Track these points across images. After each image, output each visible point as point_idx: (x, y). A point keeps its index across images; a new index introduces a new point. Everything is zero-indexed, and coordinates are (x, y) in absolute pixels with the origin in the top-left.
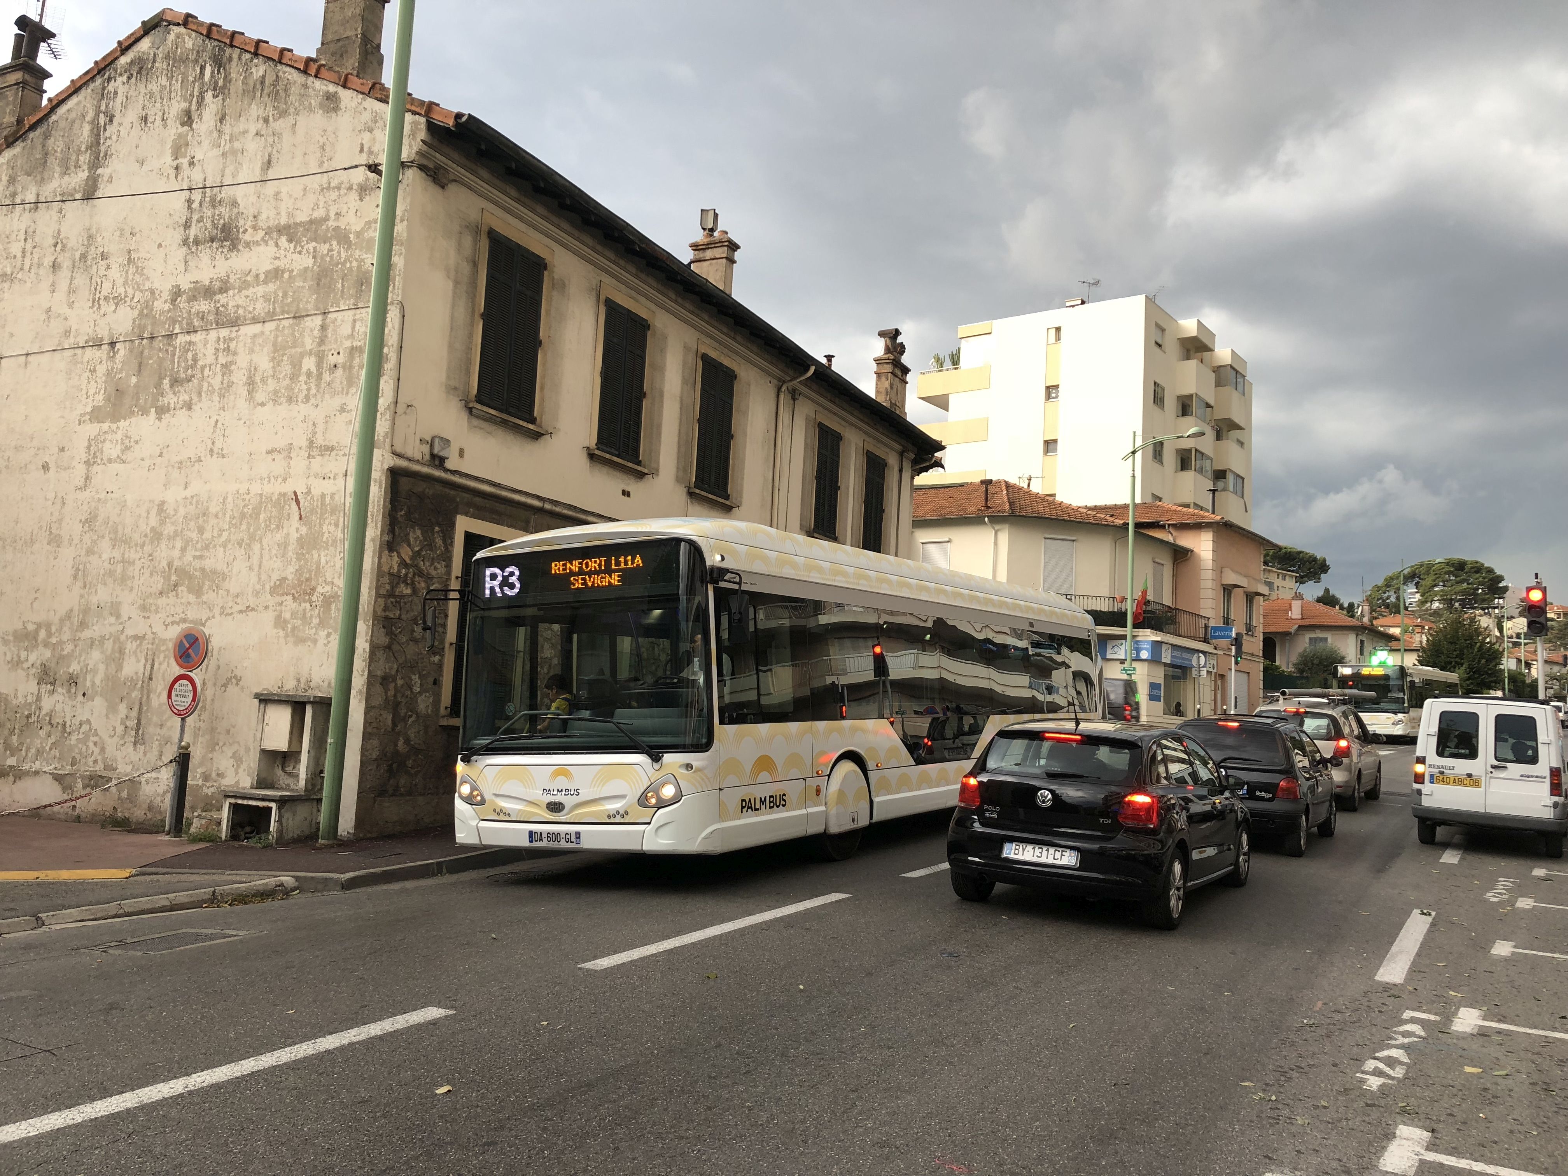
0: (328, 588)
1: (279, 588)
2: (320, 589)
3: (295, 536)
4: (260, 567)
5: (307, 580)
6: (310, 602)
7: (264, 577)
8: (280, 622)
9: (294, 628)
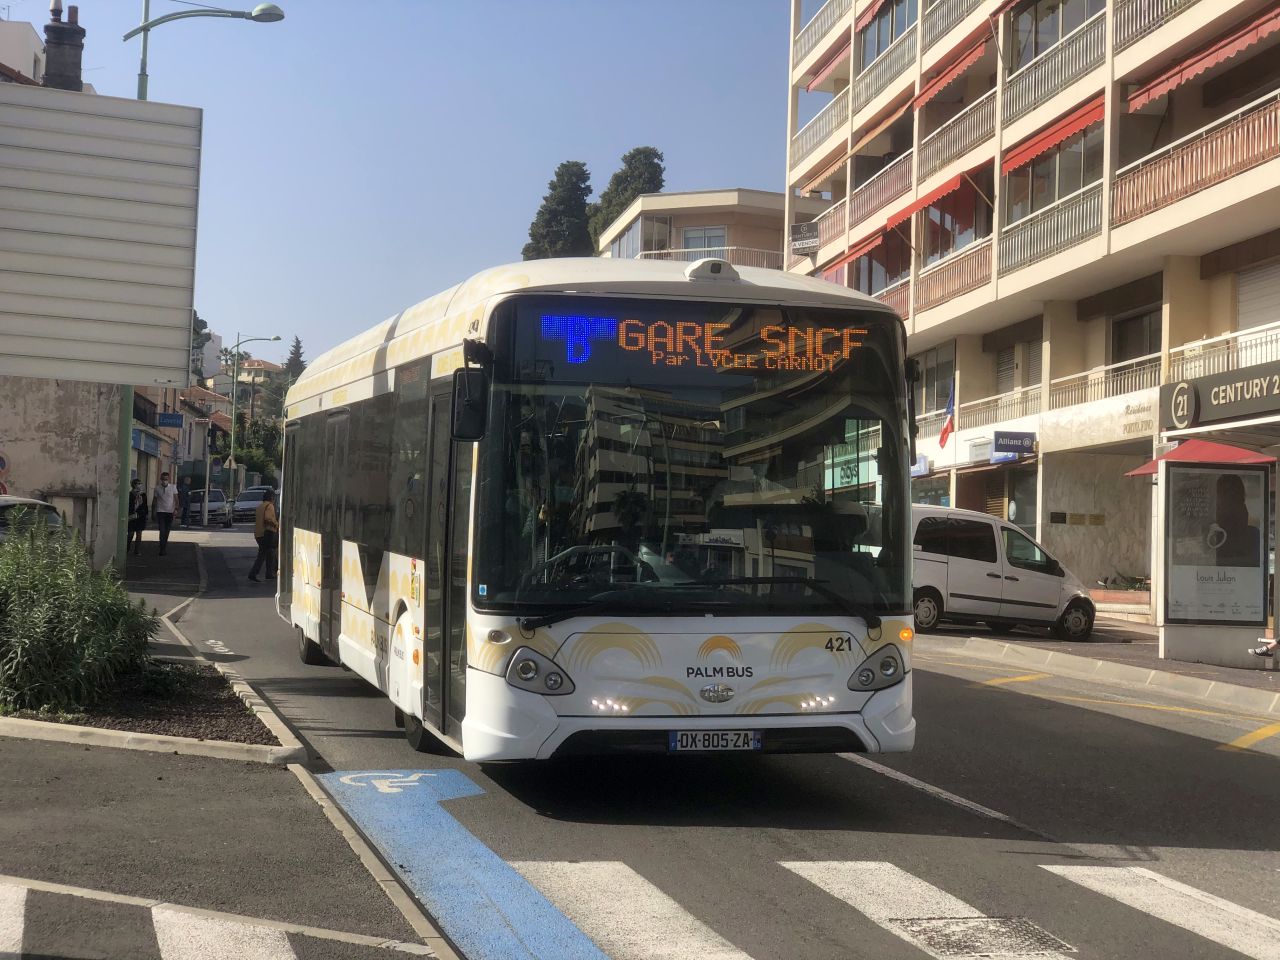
0: (84, 430)
1: (44, 427)
2: (78, 430)
3: (53, 396)
4: (25, 413)
5: (67, 424)
6: (71, 438)
7: (29, 420)
8: (45, 448)
9: (57, 453)
